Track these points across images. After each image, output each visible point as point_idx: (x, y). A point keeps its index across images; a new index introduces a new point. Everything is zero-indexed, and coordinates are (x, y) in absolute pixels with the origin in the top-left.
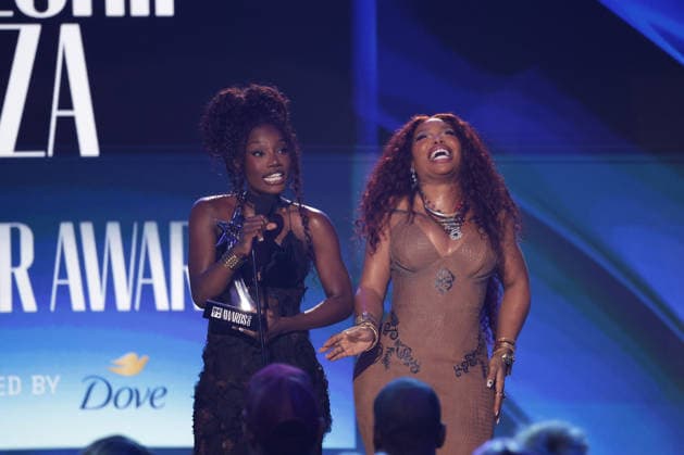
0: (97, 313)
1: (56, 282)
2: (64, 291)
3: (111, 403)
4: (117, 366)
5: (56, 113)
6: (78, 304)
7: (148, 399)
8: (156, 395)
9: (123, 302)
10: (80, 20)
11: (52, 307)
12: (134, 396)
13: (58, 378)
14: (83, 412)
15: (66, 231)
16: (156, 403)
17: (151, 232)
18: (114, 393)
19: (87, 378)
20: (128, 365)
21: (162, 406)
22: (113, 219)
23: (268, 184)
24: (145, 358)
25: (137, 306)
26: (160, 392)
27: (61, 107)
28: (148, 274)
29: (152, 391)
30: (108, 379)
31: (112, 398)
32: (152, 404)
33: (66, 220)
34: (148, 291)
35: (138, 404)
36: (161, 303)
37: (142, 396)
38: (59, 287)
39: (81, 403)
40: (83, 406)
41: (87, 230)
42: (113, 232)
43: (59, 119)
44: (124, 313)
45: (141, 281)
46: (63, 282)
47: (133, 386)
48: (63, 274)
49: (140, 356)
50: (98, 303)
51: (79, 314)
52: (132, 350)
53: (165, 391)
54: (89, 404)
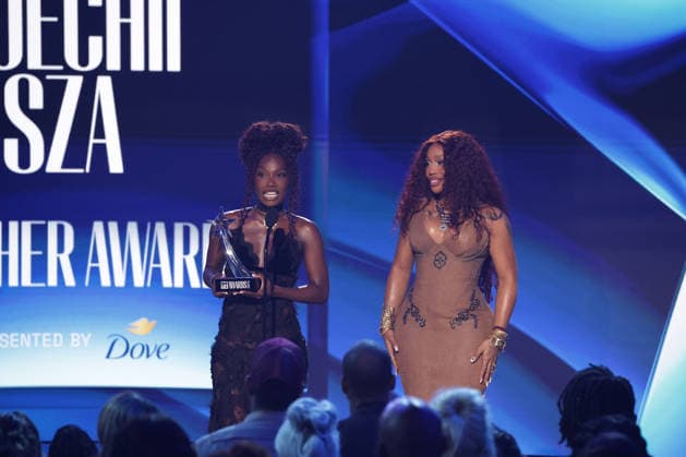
0: (119, 288)
1: (90, 265)
2: (95, 271)
3: (129, 354)
4: (135, 327)
5: (92, 141)
6: (105, 281)
7: (155, 353)
8: (161, 349)
9: (139, 281)
10: (112, 74)
11: (87, 283)
12: (146, 350)
13: (90, 335)
14: (108, 360)
15: (98, 227)
16: (161, 355)
17: (160, 229)
18: (131, 347)
19: (110, 336)
20: (141, 327)
21: (166, 357)
22: (133, 220)
23: (266, 199)
24: (154, 322)
25: (149, 284)
26: (164, 347)
27: (96, 137)
28: (157, 260)
29: (158, 346)
30: (126, 336)
31: (129, 351)
32: (158, 356)
33: (98, 219)
34: (157, 273)
35: (148, 356)
36: (167, 282)
37: (151, 351)
38: (92, 268)
39: (106, 354)
40: (108, 357)
41: (113, 227)
42: (132, 228)
43: (95, 145)
44: (139, 289)
45: (152, 265)
46: (95, 265)
47: (144, 343)
48: (95, 259)
49: (150, 320)
50: (120, 281)
51: (106, 288)
52: (144, 316)
53: (168, 347)
54: (112, 355)
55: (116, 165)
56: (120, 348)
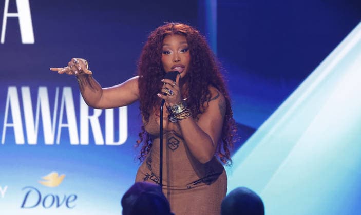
0: (32, 146)
1: (6, 125)
2: (11, 131)
3: (41, 204)
4: (45, 180)
5: (6, 15)
6: (19, 140)
7: (65, 203)
8: (70, 200)
9: (49, 139)
11: (3, 142)
12: (56, 199)
13: (6, 188)
14: (23, 210)
15: (12, 92)
16: (70, 204)
17: (68, 93)
18: (43, 197)
19: (25, 188)
20: (52, 180)
21: (74, 206)
22: (43, 85)
24: (63, 175)
25: (58, 142)
26: (72, 198)
27: (9, 11)
28: (65, 121)
29: (67, 197)
31: (41, 201)
32: (67, 205)
33: (12, 85)
34: (65, 132)
35: (58, 206)
36: (74, 140)
37: (61, 200)
38: (8, 128)
39: (21, 204)
40: (22, 206)
41: (26, 91)
42: (43, 93)
43: (9, 19)
44: (49, 146)
45: (61, 125)
46: (10, 125)
47: (55, 194)
48: (10, 120)
49: (59, 174)
50: (33, 139)
51: (20, 146)
52: (54, 171)
53: (76, 197)
54: (26, 205)
55: (28, 36)
56: (33, 199)
